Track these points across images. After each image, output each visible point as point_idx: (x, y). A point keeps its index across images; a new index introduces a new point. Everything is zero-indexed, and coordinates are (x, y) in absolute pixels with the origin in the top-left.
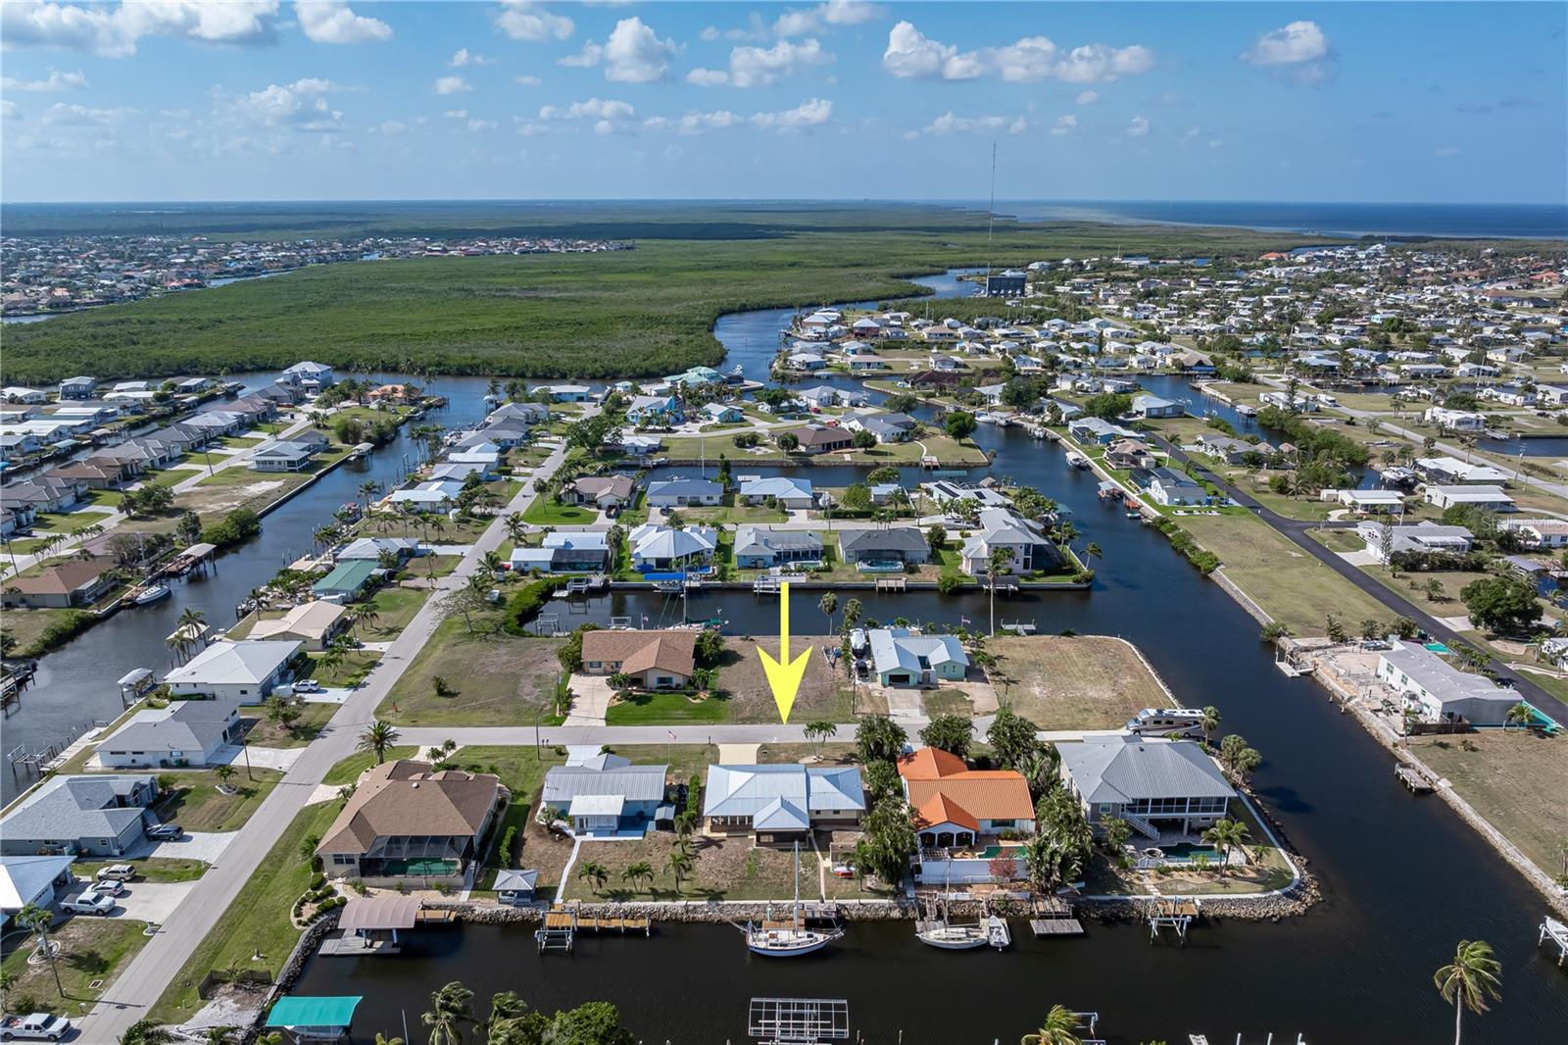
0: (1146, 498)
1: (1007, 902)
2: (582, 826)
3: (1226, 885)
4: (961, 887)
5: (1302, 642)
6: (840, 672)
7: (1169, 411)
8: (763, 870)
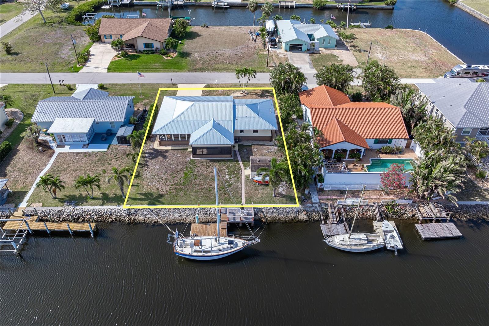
1: (394, 207)
2: (61, 141)
4: (355, 193)
6: (259, 43)
8: (196, 177)
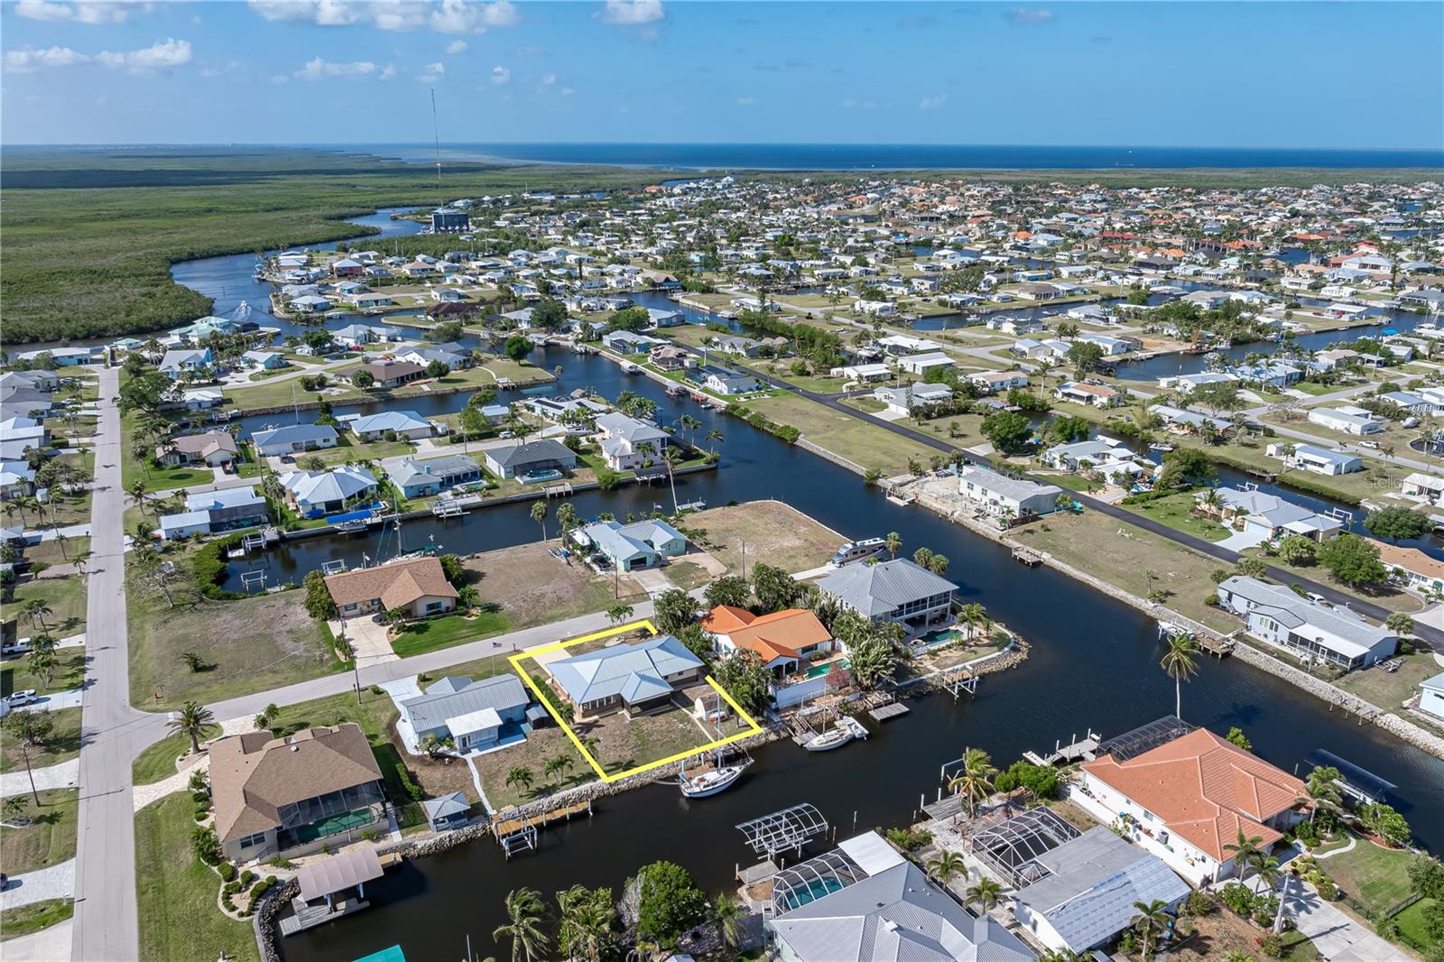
0: (706, 390)
1: (846, 704)
2: (465, 745)
3: (975, 652)
4: (808, 703)
5: (897, 480)
6: (579, 568)
7: (674, 320)
8: (650, 735)
